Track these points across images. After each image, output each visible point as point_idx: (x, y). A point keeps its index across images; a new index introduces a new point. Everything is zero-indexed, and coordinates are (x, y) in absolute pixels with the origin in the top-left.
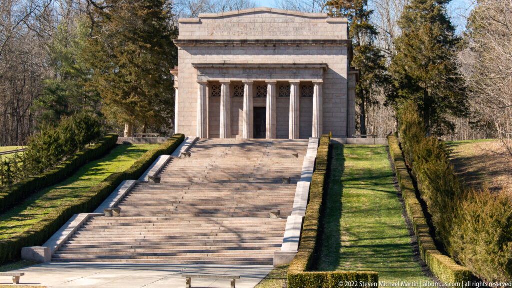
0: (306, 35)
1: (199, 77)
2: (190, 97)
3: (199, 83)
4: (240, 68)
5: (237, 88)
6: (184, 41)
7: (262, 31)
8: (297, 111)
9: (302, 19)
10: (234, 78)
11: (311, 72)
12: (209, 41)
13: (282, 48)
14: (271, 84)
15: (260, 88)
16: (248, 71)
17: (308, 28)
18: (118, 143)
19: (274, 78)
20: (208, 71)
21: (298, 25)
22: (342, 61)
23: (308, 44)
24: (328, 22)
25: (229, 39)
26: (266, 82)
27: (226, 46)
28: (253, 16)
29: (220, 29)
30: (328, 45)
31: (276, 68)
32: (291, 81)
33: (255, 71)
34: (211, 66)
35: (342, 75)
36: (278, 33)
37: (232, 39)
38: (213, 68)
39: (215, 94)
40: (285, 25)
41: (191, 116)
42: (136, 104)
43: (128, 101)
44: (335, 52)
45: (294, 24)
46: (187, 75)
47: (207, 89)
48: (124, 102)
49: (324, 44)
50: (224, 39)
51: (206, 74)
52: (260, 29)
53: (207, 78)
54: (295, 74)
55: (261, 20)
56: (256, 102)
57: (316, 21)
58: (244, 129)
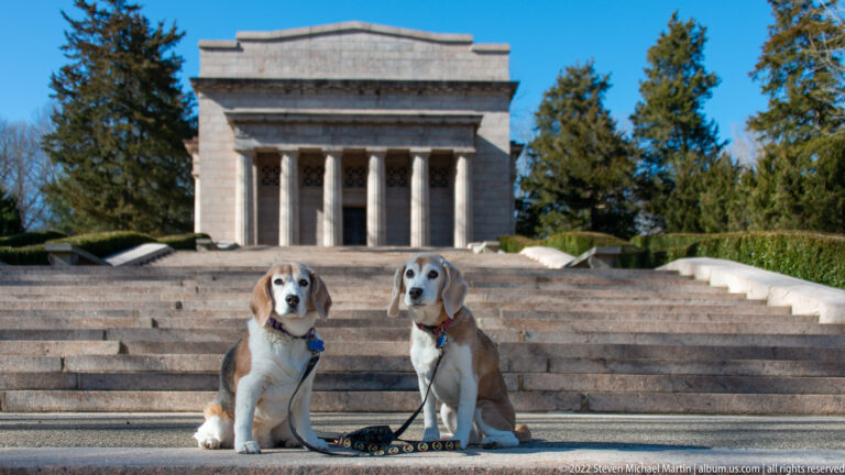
0: (434, 73)
1: (239, 140)
2: (222, 186)
3: (239, 151)
4: (316, 123)
5: (309, 171)
6: (209, 80)
7: (355, 65)
8: (425, 204)
10: (305, 142)
11: (451, 132)
12: (256, 80)
13: (391, 97)
14: (377, 154)
15: (350, 172)
16: (332, 129)
17: (438, 62)
19: (382, 145)
20: (256, 129)
21: (419, 56)
22: (500, 123)
23: (439, 88)
25: (293, 77)
26: (367, 150)
27: (288, 91)
28: (337, 37)
29: (276, 61)
30: (475, 90)
31: (386, 124)
32: (414, 149)
33: (346, 130)
34: (263, 117)
35: (500, 147)
36: (383, 70)
37: (298, 78)
38: (265, 122)
39: (267, 181)
40: (397, 55)
45: (413, 53)
47: (255, 169)
49: (468, 89)
50: (284, 77)
51: (253, 135)
52: (350, 63)
53: (254, 143)
54: (422, 136)
55: (352, 46)
56: (345, 194)
57: (453, 47)
58: (326, 234)
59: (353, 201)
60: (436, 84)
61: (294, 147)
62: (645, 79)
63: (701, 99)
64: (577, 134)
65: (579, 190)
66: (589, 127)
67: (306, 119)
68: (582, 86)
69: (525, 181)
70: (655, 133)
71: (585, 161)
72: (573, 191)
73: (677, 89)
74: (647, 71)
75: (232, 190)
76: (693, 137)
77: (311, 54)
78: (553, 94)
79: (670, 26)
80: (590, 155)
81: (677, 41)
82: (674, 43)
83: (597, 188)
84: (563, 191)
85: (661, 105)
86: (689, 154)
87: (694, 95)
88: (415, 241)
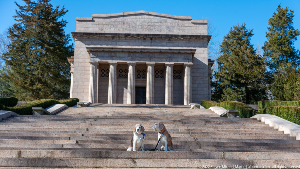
0: (175, 32)
1: (91, 59)
2: (83, 77)
3: (91, 63)
4: (125, 52)
5: (121, 71)
6: (80, 33)
7: (142, 28)
8: (171, 87)
9: (173, 20)
10: (120, 60)
11: (183, 56)
12: (99, 34)
13: (157, 41)
14: (150, 65)
15: (139, 72)
16: (132, 54)
17: (177, 27)
19: (153, 61)
20: (99, 54)
21: (169, 25)
22: (203, 52)
23: (178, 38)
24: (192, 23)
25: (116, 32)
26: (147, 63)
27: (113, 38)
28: (134, 17)
29: (108, 26)
30: (193, 39)
31: (155, 52)
32: (167, 63)
33: (137, 55)
34: (102, 49)
35: (204, 62)
36: (154, 30)
37: (118, 33)
38: (103, 51)
39: (103, 75)
40: (160, 24)
41: (83, 92)
42: (40, 90)
43: (35, 88)
44: (198, 45)
45: (167, 23)
46: (81, 60)
47: (98, 70)
48: (31, 87)
49: (190, 38)
50: (112, 33)
51: (98, 57)
52: (140, 27)
53: (98, 60)
54: (170, 58)
55: (141, 20)
56: (136, 81)
57: (183, 22)
58: (128, 99)
59: (140, 84)
60: (176, 36)
61: (115, 61)
62: (268, 32)
63: (292, 40)
64: (238, 55)
65: (240, 79)
66: (244, 52)
67: (121, 50)
68: (241, 35)
69: (217, 74)
70: (273, 54)
71: (242, 67)
72: (237, 80)
73: (282, 36)
74: (269, 28)
75: (88, 79)
76: (289, 57)
77: (123, 23)
78: (228, 38)
79: (277, 10)
80: (244, 64)
81: (281, 17)
82: (279, 17)
83: (247, 78)
84: (233, 79)
85: (275, 43)
86: (288, 64)
87: (289, 39)
88: (167, 102)
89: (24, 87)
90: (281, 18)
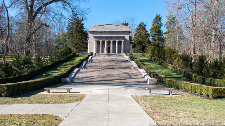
1: (95, 39)
2: (92, 44)
3: (95, 41)
4: (104, 37)
6: (91, 31)
11: (121, 38)
12: (96, 31)
13: (114, 33)
16: (106, 38)
18: (76, 54)
19: (112, 40)
20: (97, 38)
22: (128, 36)
24: (124, 27)
28: (107, 25)
29: (99, 29)
30: (124, 32)
31: (113, 37)
32: (116, 40)
33: (108, 38)
35: (128, 39)
36: (113, 30)
37: (102, 31)
40: (114, 28)
42: (78, 47)
43: (77, 46)
44: (126, 34)
45: (117, 27)
46: (91, 39)
50: (100, 31)
52: (108, 29)
55: (109, 27)
56: (108, 45)
57: (121, 27)
58: (105, 52)
59: (109, 46)
60: (119, 31)
61: (102, 40)
75: (94, 45)
77: (104, 28)
88: (117, 53)
89: (73, 46)
90: (157, 19)
